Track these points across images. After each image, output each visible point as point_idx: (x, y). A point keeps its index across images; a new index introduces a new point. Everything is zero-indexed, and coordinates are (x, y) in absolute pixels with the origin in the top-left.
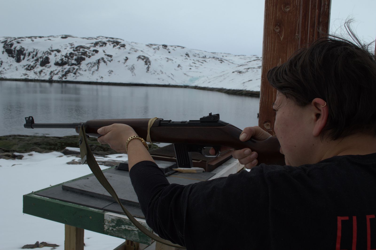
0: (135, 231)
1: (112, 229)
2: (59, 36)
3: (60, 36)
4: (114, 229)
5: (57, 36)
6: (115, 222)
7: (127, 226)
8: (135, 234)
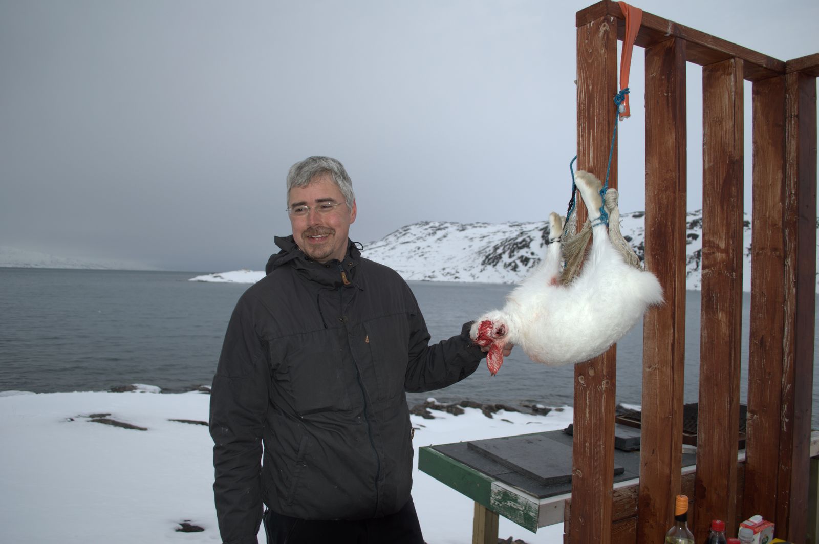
0: (520, 510)
1: (498, 504)
2: (629, 215)
3: (631, 213)
4: (500, 505)
5: (627, 214)
6: (501, 495)
7: (512, 502)
8: (520, 515)
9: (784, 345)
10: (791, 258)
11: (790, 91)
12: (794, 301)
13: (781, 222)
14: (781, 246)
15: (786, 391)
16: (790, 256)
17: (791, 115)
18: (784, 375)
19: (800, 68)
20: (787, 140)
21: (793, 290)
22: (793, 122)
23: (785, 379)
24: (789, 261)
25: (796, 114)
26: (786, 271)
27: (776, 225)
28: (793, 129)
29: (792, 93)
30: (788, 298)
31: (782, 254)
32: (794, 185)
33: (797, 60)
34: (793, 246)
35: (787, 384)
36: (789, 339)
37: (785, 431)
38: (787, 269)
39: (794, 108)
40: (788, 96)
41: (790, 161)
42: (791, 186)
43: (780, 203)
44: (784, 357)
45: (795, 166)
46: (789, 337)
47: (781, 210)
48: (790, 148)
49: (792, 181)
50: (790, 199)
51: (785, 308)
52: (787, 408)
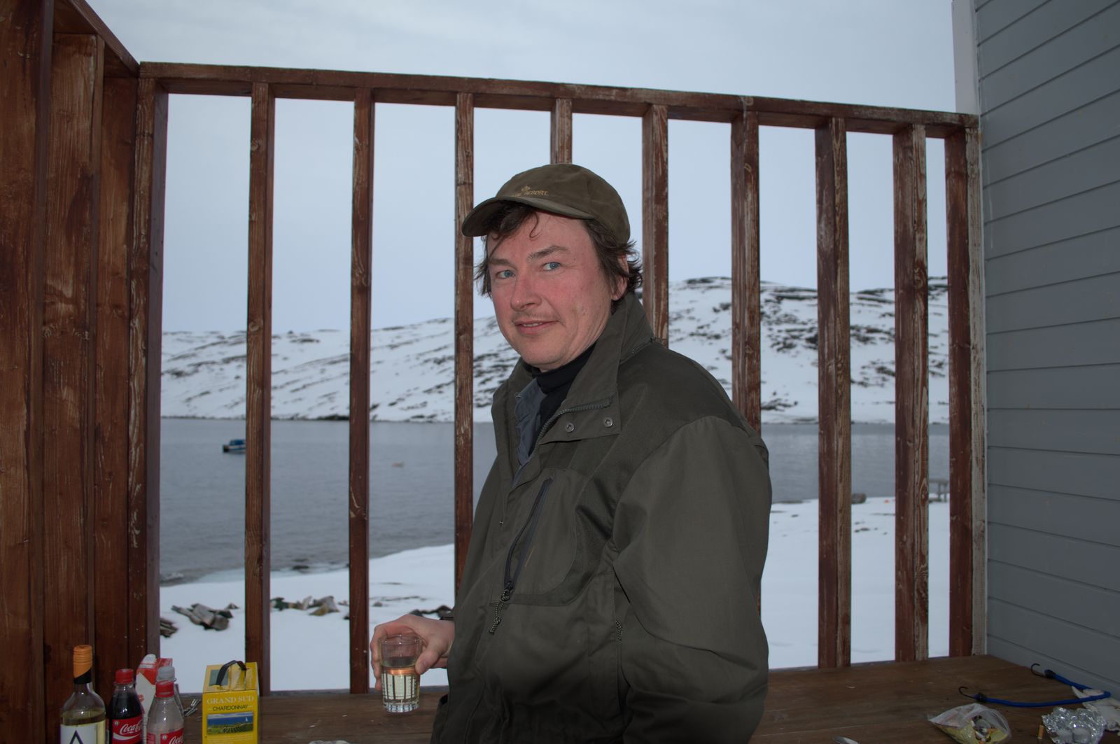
9: (130, 434)
10: (140, 319)
11: (144, 101)
12: (143, 375)
13: (125, 271)
14: (125, 303)
15: (135, 494)
16: (138, 316)
17: (144, 132)
18: (131, 474)
19: (159, 76)
20: (136, 164)
21: (142, 360)
22: (146, 142)
23: (133, 479)
24: (136, 323)
25: (151, 132)
26: (133, 335)
27: (118, 274)
28: (145, 151)
29: (146, 104)
30: (135, 371)
31: (126, 314)
32: (145, 223)
33: (156, 64)
34: (142, 303)
35: (136, 485)
36: (137, 425)
37: (136, 546)
38: (133, 333)
39: (148, 124)
40: (140, 107)
41: (140, 192)
42: (140, 224)
43: (125, 246)
44: (131, 449)
45: (147, 199)
46: (137, 422)
47: (126, 254)
48: (141, 176)
49: (142, 218)
50: (139, 241)
51: (131, 384)
52: (137, 517)
